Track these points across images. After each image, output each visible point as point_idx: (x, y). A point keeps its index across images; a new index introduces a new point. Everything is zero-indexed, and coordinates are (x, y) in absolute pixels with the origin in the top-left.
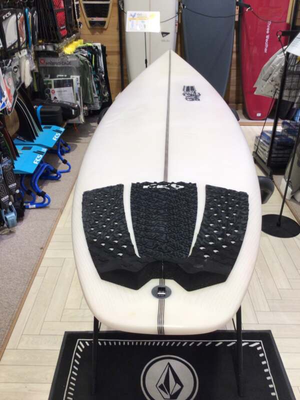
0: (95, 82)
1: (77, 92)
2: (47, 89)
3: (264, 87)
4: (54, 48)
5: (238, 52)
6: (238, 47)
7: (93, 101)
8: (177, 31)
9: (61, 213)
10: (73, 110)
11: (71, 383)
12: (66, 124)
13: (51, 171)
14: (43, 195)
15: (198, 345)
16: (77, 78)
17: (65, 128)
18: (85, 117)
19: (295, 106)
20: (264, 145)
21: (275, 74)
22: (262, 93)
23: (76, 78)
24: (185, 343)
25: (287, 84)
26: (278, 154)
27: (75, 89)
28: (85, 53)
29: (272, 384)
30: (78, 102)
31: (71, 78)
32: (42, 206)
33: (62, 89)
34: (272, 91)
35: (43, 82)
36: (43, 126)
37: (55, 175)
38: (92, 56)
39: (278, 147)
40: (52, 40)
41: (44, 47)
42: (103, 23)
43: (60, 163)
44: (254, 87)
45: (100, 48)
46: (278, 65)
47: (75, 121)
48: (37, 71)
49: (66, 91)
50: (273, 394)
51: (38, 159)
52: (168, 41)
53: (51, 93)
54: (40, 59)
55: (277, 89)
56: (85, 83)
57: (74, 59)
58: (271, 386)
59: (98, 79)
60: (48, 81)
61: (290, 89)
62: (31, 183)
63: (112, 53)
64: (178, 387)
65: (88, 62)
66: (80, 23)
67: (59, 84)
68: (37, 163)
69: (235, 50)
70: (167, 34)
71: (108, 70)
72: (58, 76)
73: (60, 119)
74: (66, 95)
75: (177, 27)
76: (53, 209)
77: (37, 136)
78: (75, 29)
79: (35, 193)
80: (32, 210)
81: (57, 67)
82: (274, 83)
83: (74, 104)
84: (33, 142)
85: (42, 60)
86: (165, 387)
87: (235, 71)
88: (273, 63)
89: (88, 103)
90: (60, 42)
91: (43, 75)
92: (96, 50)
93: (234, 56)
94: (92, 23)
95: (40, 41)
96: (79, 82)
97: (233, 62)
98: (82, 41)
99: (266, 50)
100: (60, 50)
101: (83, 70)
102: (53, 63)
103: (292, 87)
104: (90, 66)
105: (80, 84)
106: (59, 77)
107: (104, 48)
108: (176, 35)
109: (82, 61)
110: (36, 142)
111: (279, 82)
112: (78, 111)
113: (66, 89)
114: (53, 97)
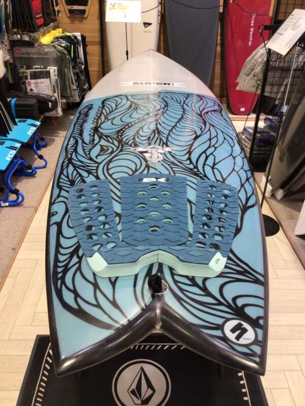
0: (74, 74)
1: (55, 84)
2: (22, 81)
3: (246, 83)
4: (30, 37)
5: (222, 45)
6: (222, 39)
7: (71, 94)
8: (159, 22)
9: (36, 212)
10: (50, 103)
11: (41, 389)
12: (42, 117)
13: (25, 166)
14: (16, 192)
15: (173, 348)
16: (55, 70)
17: (41, 122)
18: (64, 110)
19: (277, 102)
20: (246, 141)
21: (257, 69)
22: (244, 88)
23: (53, 70)
24: (160, 347)
25: (268, 79)
26: (259, 150)
27: (52, 80)
28: (63, 43)
29: (245, 388)
30: (56, 95)
31: (48, 70)
32: (15, 204)
33: (39, 81)
34: (254, 87)
35: (19, 73)
36: (17, 120)
37: (31, 171)
38: (71, 46)
39: (260, 144)
40: (28, 29)
41: (19, 36)
42: (83, 12)
43: (36, 159)
44: (237, 81)
45: (79, 38)
46: (260, 60)
47: (52, 114)
48: (11, 61)
49: (43, 83)
50: (245, 398)
51: (11, 155)
52: (150, 32)
53: (27, 85)
54: (15, 49)
55: (259, 85)
56: (63, 75)
57: (51, 50)
58: (244, 390)
59: (77, 71)
60: (24, 73)
61: (272, 85)
62: (4, 180)
63: (93, 43)
64: (150, 392)
65: (66, 52)
66: (59, 11)
67: (35, 76)
68: (9, 160)
69: (219, 42)
70: (150, 24)
71: (88, 61)
72: (34, 67)
73: (36, 113)
74: (43, 87)
75: (160, 17)
76: (27, 207)
77: (11, 130)
78: (53, 17)
79: (8, 190)
80: (5, 208)
81: (33, 58)
82: (255, 78)
83: (51, 97)
84: (7, 137)
85: (17, 50)
86: (137, 392)
87: (219, 64)
88: (256, 57)
89: (66, 95)
90: (36, 32)
91: (19, 65)
92: (75, 40)
93: (219, 48)
94: (71, 11)
95: (15, 30)
96: (56, 73)
97: (217, 55)
98: (60, 30)
99: (250, 43)
100: (37, 40)
101: (60, 61)
102: (29, 54)
103: (274, 82)
104: (68, 57)
105: (58, 75)
106: (36, 68)
107: (83, 38)
108: (159, 25)
109: (59, 52)
110: (9, 136)
111: (261, 76)
112: (55, 103)
113: (42, 80)
114: (29, 89)
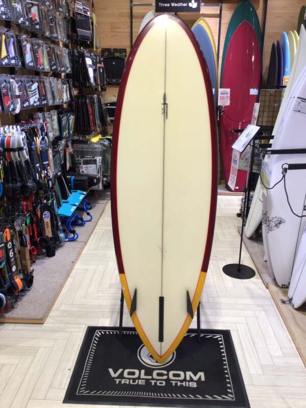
2: (77, 166)
9: (85, 245)
10: (95, 180)
13: (78, 219)
14: (74, 232)
18: (103, 186)
23: (99, 159)
28: (105, 142)
30: (99, 175)
32: (73, 240)
33: (88, 166)
36: (72, 191)
37: (82, 222)
40: (84, 133)
41: (78, 138)
47: (95, 188)
48: (72, 153)
49: (91, 167)
54: (74, 145)
57: (98, 146)
60: (78, 160)
67: (87, 163)
68: (73, 211)
74: (91, 170)
76: (80, 242)
77: (69, 196)
81: (86, 151)
83: (96, 176)
89: (106, 174)
90: (90, 135)
91: (76, 156)
96: (101, 161)
100: (90, 140)
106: (87, 158)
109: (104, 146)
112: (98, 180)
113: (91, 165)
114: (81, 171)
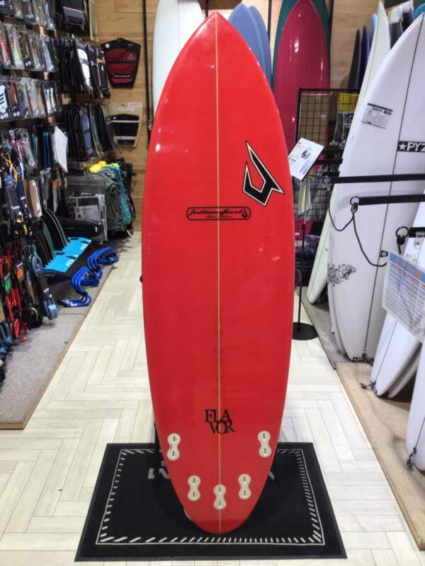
1: (102, 210)
2: (70, 207)
10: (96, 228)
16: (102, 197)
17: (91, 241)
27: (100, 207)
30: (104, 220)
31: (96, 197)
33: (87, 207)
35: (67, 200)
42: (132, 142)
47: (100, 238)
49: (91, 209)
53: (76, 212)
60: (72, 199)
67: (84, 202)
72: (82, 194)
74: (91, 214)
77: (65, 245)
81: (82, 186)
90: (87, 161)
94: (120, 142)
96: (104, 200)
101: (107, 191)
102: (78, 182)
105: (106, 203)
106: (84, 195)
112: (101, 228)
113: (90, 207)
114: (77, 214)
